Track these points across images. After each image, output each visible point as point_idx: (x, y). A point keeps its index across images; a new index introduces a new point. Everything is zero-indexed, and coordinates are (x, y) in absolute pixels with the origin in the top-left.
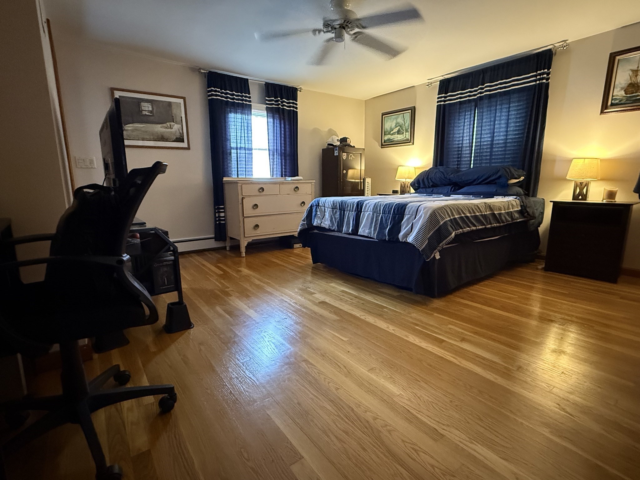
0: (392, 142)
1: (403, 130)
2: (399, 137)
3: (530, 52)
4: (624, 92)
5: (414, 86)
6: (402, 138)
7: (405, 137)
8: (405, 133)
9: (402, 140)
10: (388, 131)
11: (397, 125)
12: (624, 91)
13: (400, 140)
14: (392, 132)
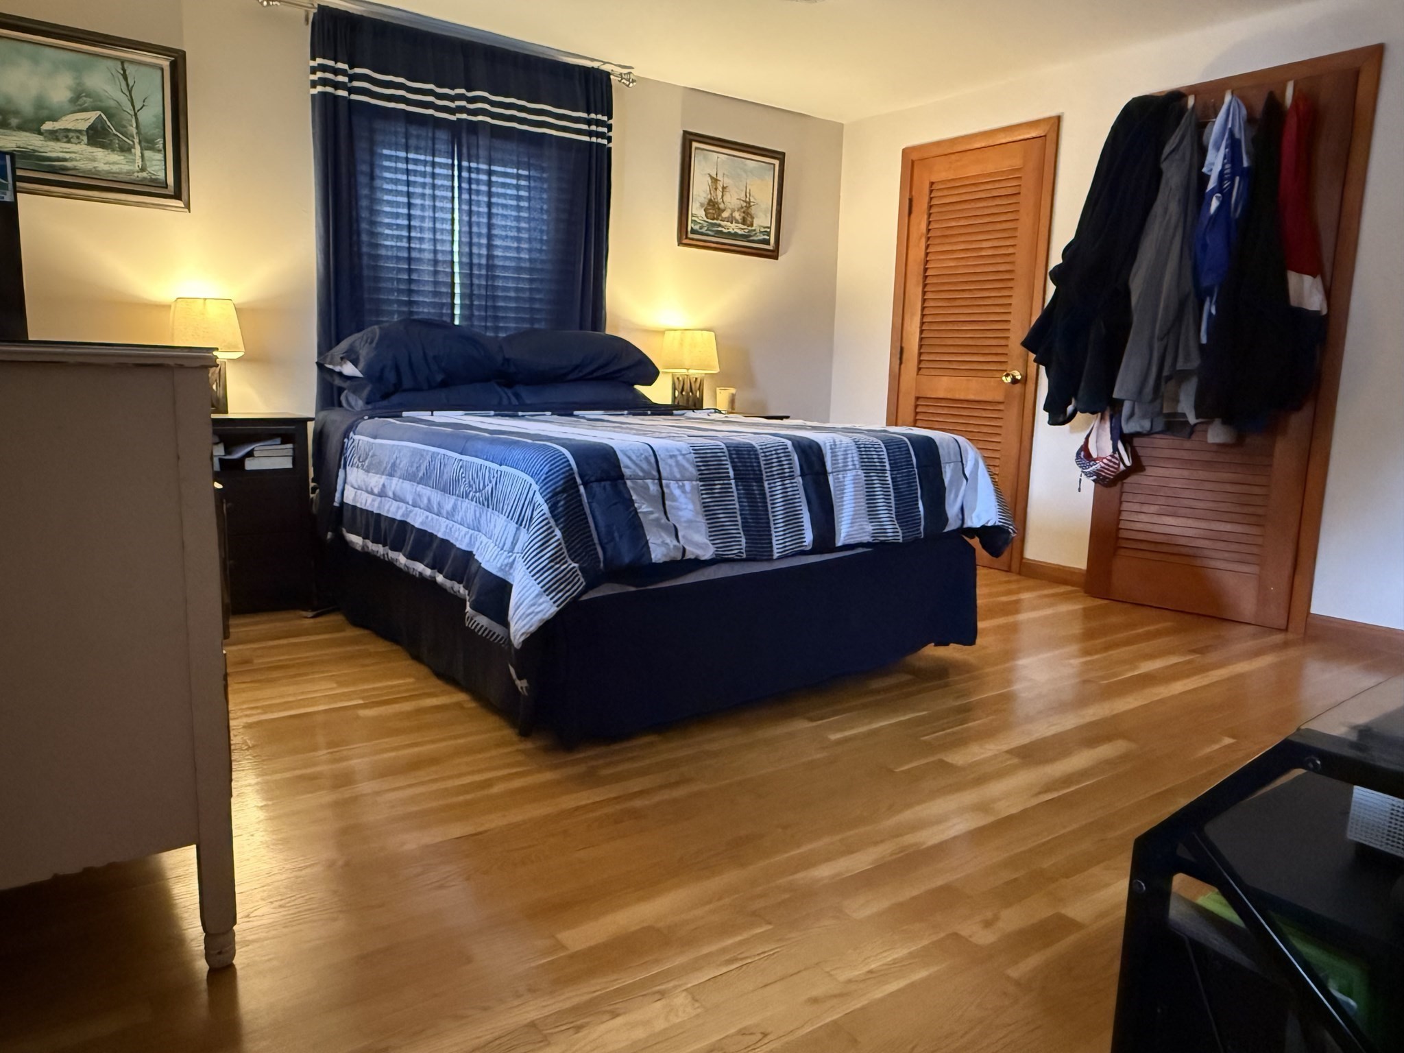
0: (54, 170)
1: (130, 137)
2: (105, 161)
3: (552, 53)
4: (704, 213)
6: (126, 168)
7: (143, 169)
8: (137, 150)
9: (126, 178)
10: (17, 114)
11: (80, 101)
12: (705, 210)
13: (109, 172)
14: (48, 126)
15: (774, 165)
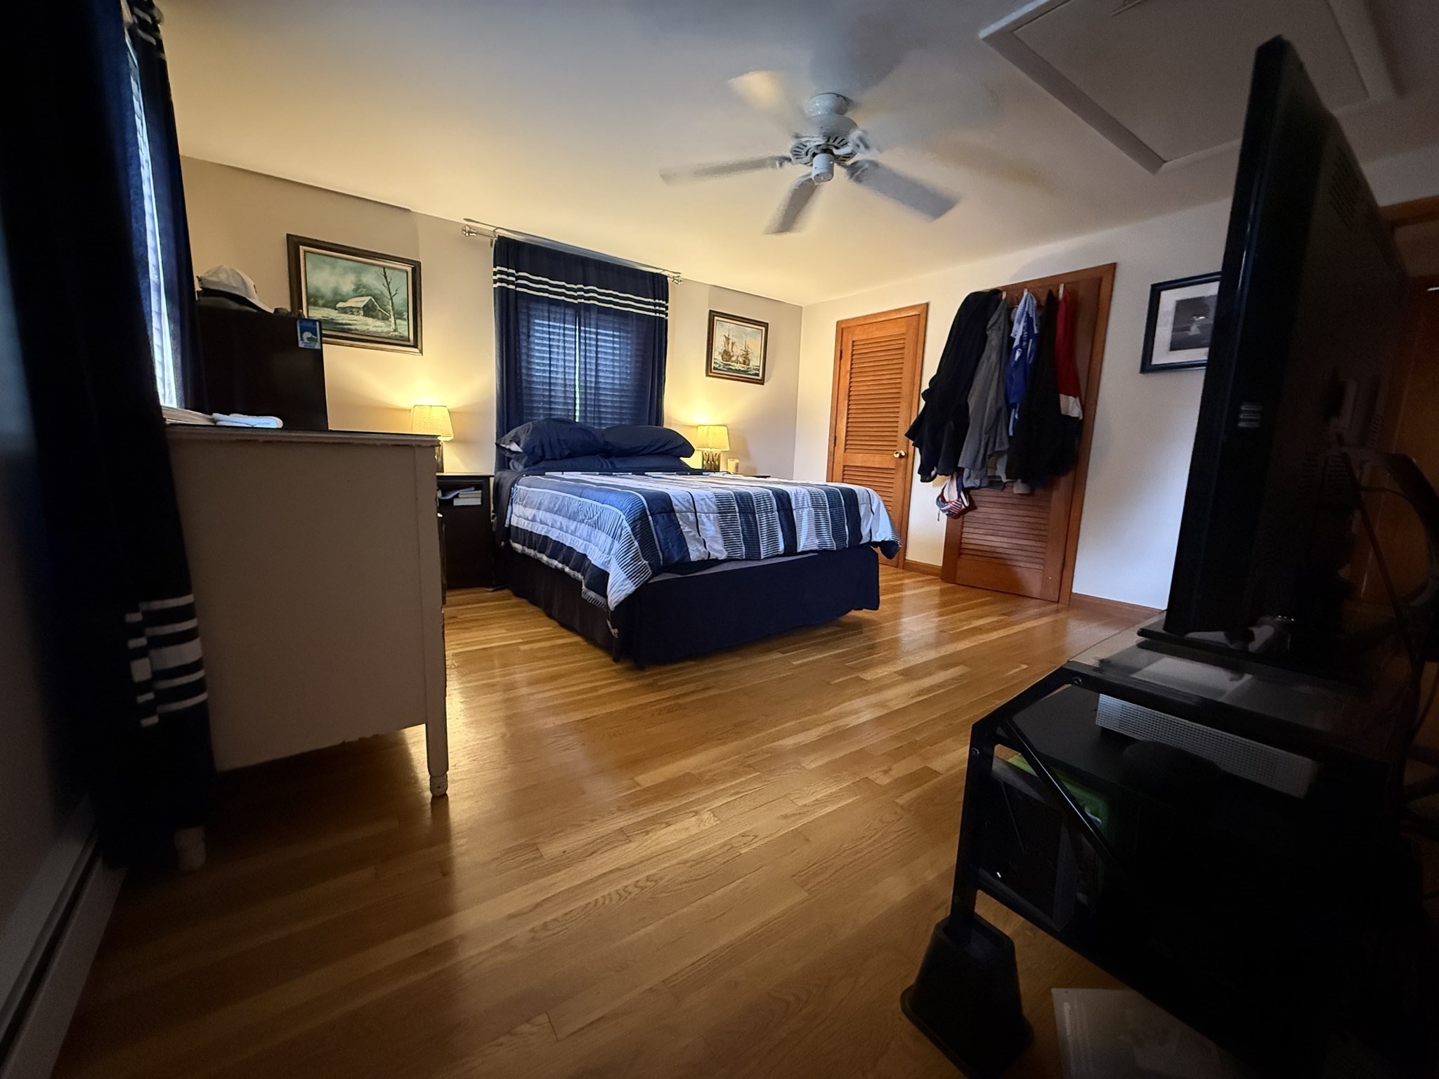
0: (344, 331)
1: (388, 312)
2: (373, 325)
5: (408, 210)
6: (386, 329)
7: (395, 331)
8: (392, 319)
9: (386, 336)
10: (322, 297)
11: (359, 290)
12: (722, 356)
13: (376, 333)
14: (340, 305)
15: (762, 330)
